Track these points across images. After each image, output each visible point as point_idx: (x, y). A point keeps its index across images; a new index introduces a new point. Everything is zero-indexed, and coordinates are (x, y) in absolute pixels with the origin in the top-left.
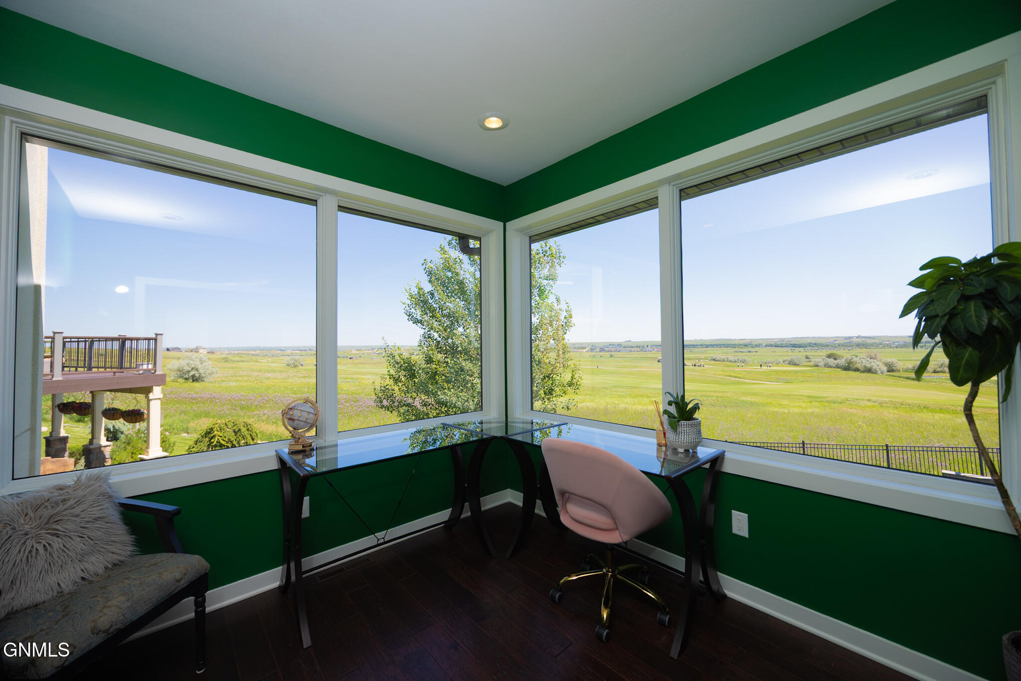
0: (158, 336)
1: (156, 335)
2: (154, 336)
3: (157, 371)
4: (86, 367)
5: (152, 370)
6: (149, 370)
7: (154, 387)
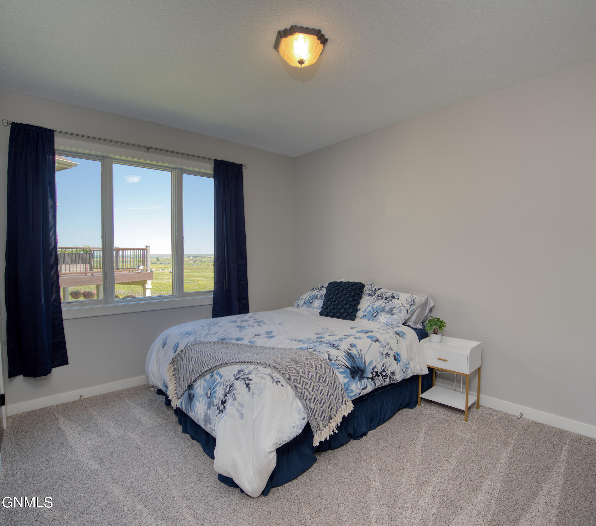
0: (148, 247)
1: (147, 247)
2: (145, 247)
3: (148, 270)
4: (102, 268)
5: (145, 269)
6: (143, 270)
7: (148, 281)
